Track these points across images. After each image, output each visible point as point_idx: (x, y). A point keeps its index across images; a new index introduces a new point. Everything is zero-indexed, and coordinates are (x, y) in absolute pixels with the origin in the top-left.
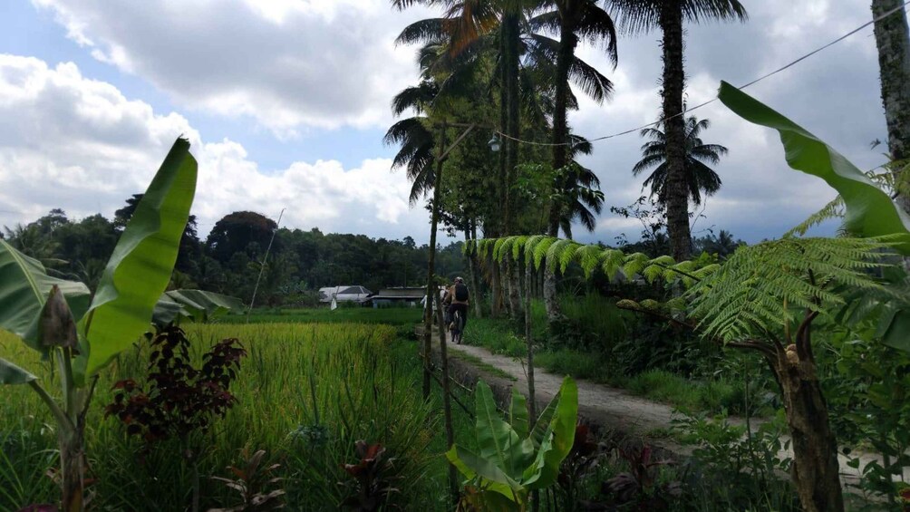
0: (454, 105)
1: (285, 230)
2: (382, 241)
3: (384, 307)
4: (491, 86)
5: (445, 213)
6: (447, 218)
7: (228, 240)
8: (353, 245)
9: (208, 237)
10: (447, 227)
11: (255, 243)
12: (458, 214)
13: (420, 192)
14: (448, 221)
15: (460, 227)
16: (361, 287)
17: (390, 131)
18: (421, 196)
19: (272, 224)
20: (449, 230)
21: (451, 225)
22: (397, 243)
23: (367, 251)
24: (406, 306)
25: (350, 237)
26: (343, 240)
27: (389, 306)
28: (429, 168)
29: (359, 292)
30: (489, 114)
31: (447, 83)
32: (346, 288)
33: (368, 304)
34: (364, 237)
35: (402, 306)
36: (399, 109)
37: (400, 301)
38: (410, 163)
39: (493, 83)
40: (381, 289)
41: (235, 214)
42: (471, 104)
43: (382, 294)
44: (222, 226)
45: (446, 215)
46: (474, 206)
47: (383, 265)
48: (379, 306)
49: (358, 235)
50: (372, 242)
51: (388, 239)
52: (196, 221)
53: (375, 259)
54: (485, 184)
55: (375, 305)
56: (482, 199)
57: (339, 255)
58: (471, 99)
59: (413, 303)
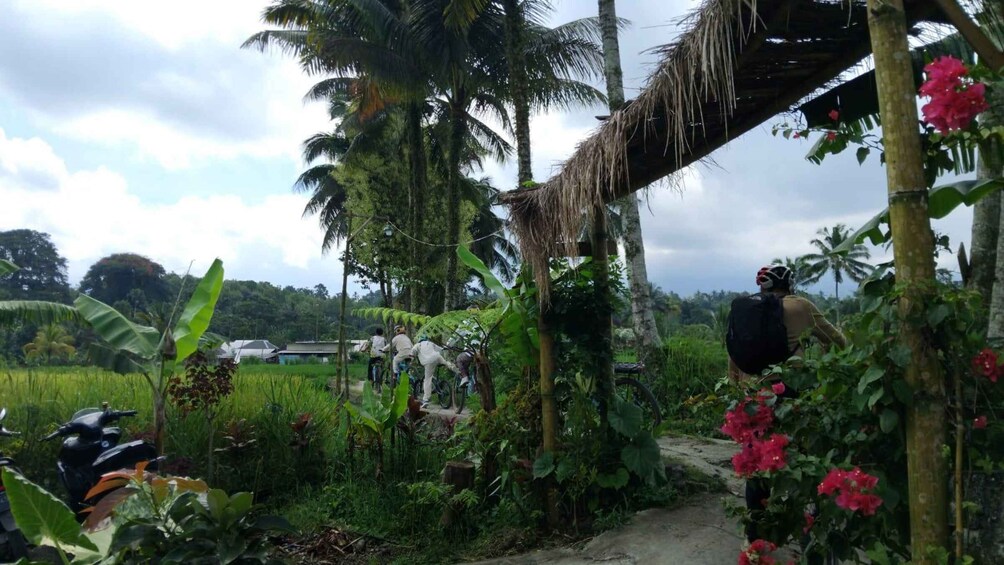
0: (366, 162)
1: (173, 275)
2: (290, 289)
3: (292, 363)
4: (400, 143)
5: (359, 265)
6: (361, 270)
7: (105, 287)
8: (254, 293)
9: (82, 283)
10: (361, 279)
11: (139, 291)
12: (373, 266)
13: (333, 242)
14: (362, 272)
15: (375, 280)
16: (265, 342)
17: (300, 179)
18: (334, 245)
19: (158, 269)
20: (363, 282)
21: (365, 278)
22: (307, 292)
23: (271, 301)
24: (318, 363)
25: (251, 285)
26: (244, 288)
27: (298, 363)
28: (341, 217)
29: (264, 347)
30: (400, 171)
31: (358, 138)
32: (247, 342)
33: (274, 360)
34: (266, 285)
35: (313, 362)
36: (310, 158)
37: (310, 357)
38: (323, 213)
39: (403, 140)
40: (288, 343)
41: (114, 257)
42: (382, 161)
43: (291, 349)
44: (97, 271)
45: (360, 268)
46: (388, 259)
47: (292, 317)
48: (286, 363)
49: (261, 283)
50: (276, 290)
51: (296, 287)
52: (67, 264)
53: (281, 311)
54: (398, 237)
55: (282, 361)
56: (396, 252)
57: (238, 304)
58: (382, 154)
59: (325, 359)
